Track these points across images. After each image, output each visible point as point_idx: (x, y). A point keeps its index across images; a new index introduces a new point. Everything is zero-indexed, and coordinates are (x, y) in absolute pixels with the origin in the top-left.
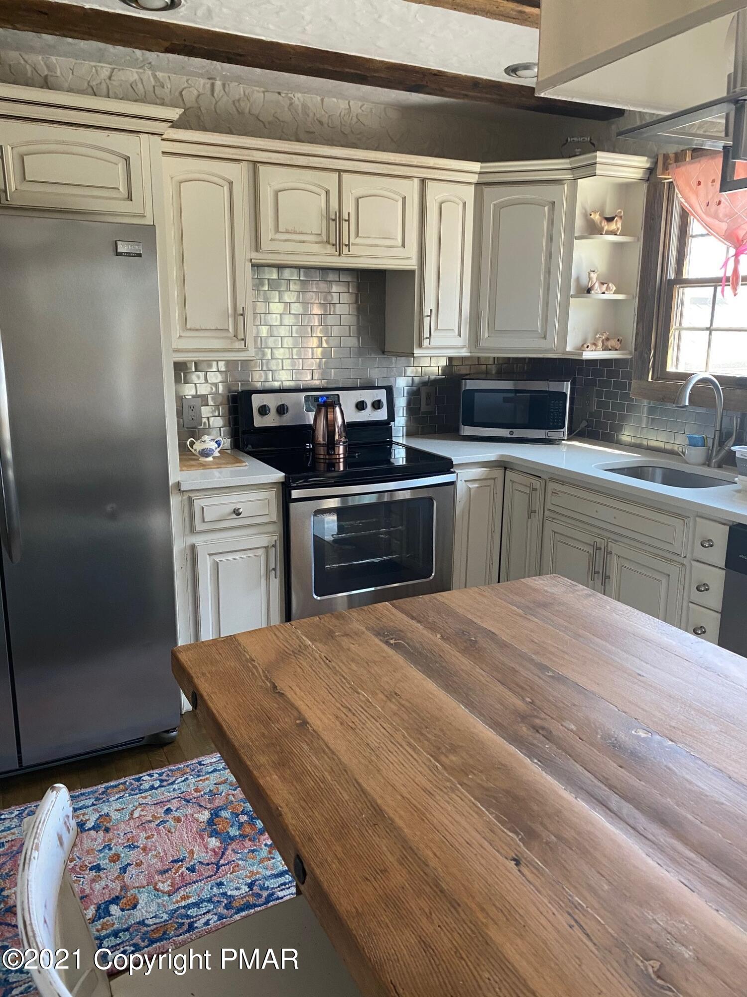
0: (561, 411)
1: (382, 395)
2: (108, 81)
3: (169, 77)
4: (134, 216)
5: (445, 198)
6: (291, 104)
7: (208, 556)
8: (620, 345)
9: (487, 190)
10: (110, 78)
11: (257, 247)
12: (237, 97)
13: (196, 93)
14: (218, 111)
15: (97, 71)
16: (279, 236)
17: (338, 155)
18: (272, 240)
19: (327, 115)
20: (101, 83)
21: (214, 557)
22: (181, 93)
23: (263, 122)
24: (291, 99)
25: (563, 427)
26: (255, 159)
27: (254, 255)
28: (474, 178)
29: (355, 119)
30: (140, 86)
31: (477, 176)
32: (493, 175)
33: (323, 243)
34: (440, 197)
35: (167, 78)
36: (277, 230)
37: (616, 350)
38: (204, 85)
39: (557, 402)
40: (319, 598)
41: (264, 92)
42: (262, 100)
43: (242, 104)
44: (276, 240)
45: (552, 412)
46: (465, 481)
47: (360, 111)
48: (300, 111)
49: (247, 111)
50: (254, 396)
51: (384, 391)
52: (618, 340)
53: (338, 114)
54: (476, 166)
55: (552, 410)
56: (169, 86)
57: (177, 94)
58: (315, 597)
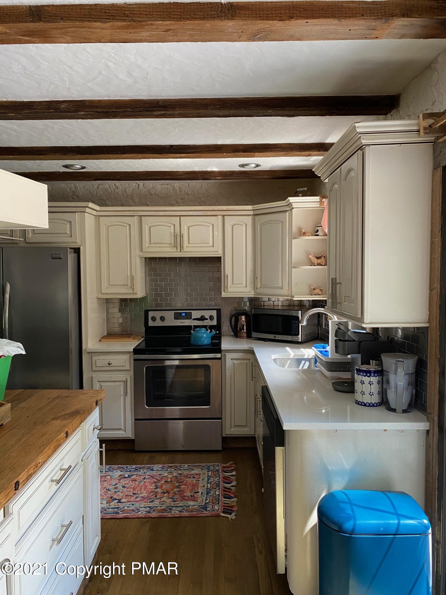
0: (297, 326)
1: (214, 313)
2: (97, 189)
3: (121, 185)
4: (73, 243)
5: (235, 223)
6: (174, 188)
7: (98, 382)
8: (321, 292)
9: (256, 217)
10: (97, 188)
11: (142, 250)
12: (149, 188)
13: (132, 189)
14: (141, 195)
15: (93, 186)
16: (151, 245)
17: (178, 210)
18: (148, 247)
19: (191, 191)
20: (94, 190)
21: (101, 383)
22: (125, 191)
23: (160, 197)
24: (173, 186)
25: (299, 334)
26: (140, 215)
27: (141, 253)
28: (251, 213)
29: (205, 191)
30: (109, 190)
31: (252, 211)
32: (258, 211)
33: (173, 247)
34: (232, 223)
35: (120, 185)
36: (150, 243)
37: (319, 295)
38: (135, 186)
39: (295, 321)
40: (147, 407)
41: (161, 185)
42: (160, 188)
43: (151, 191)
44: (150, 247)
45: (293, 327)
46: (232, 359)
47: (207, 187)
48: (178, 191)
49: (153, 193)
50: (150, 312)
51: (215, 311)
52: (320, 290)
53: (196, 189)
54: (250, 207)
55: (293, 326)
56: (121, 188)
57: (124, 190)
58: (146, 406)
